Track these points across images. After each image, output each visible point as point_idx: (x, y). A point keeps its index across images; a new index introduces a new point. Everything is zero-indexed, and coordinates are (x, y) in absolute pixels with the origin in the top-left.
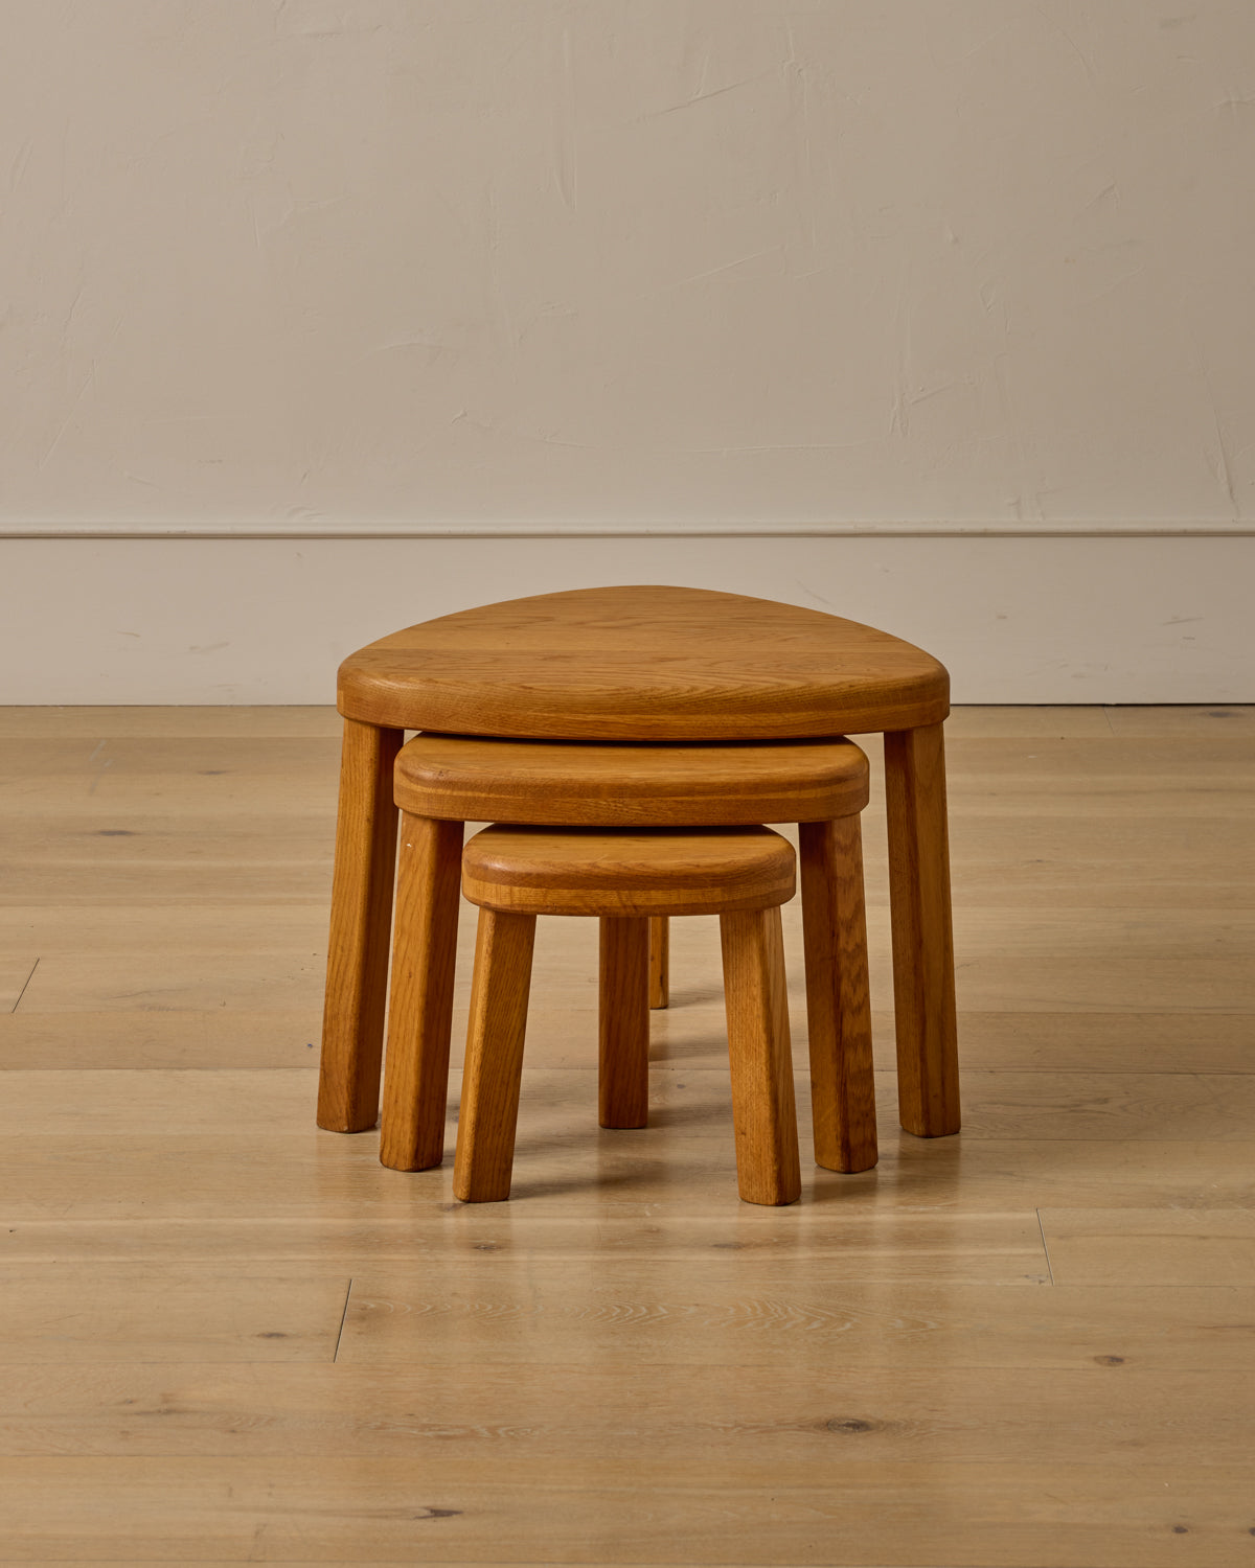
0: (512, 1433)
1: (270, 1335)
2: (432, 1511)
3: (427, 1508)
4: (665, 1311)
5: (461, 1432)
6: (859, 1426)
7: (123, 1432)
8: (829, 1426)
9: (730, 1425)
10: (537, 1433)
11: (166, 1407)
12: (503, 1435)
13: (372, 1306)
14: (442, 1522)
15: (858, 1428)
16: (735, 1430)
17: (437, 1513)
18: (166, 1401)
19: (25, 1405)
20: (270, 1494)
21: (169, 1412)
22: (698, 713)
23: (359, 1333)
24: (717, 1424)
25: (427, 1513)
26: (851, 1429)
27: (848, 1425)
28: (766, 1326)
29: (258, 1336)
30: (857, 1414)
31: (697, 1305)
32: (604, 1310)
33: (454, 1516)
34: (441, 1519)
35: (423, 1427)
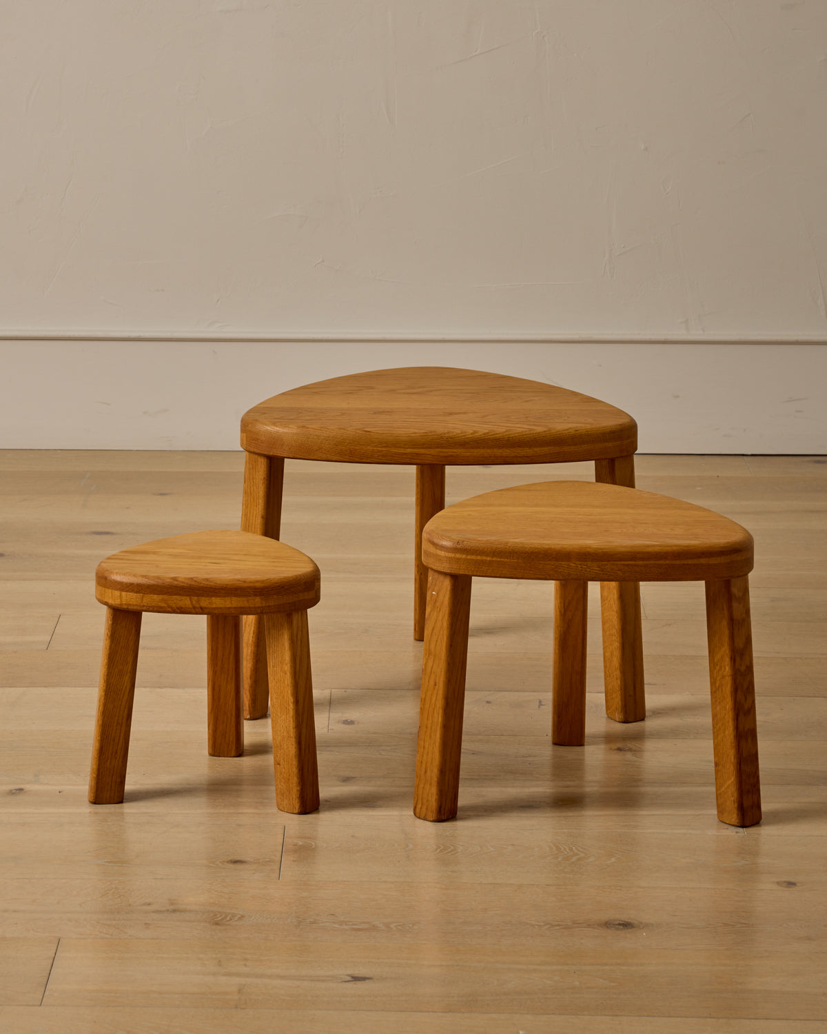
0: (399, 927)
1: (235, 862)
2: (353, 977)
3: (349, 975)
4: (492, 849)
5: (366, 926)
6: (626, 925)
7: (146, 924)
8: (607, 925)
9: (542, 924)
10: (416, 927)
11: (172, 907)
12: (394, 929)
13: (301, 843)
14: (360, 985)
15: (626, 926)
16: (546, 927)
17: (356, 979)
18: (172, 904)
19: (80, 905)
20: (246, 965)
21: (174, 911)
22: (478, 448)
23: (293, 861)
24: (534, 923)
25: (349, 978)
26: (621, 927)
27: (620, 924)
28: (559, 859)
29: (227, 862)
30: (624, 917)
31: (513, 845)
32: (452, 848)
33: (367, 981)
34: (357, 982)
35: (341, 923)
